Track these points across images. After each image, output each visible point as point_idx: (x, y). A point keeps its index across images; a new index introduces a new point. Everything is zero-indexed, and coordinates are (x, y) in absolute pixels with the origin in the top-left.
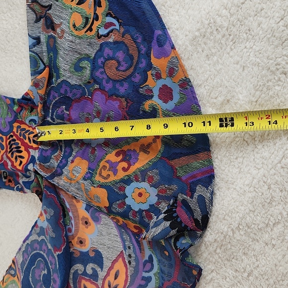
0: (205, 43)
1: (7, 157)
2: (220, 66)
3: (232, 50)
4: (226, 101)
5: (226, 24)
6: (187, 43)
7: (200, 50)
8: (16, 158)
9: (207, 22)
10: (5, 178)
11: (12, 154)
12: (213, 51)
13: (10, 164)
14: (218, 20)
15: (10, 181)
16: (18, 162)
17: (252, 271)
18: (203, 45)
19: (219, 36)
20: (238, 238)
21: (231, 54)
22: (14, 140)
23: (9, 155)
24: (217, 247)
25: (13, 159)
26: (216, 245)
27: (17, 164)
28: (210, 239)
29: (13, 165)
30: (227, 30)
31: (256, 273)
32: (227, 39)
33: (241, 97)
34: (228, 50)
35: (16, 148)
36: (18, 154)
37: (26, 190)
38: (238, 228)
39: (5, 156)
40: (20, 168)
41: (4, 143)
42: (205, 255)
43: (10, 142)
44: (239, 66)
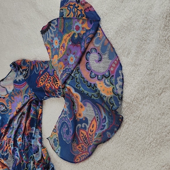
0: (120, 33)
1: (52, 84)
2: (126, 41)
3: (129, 34)
4: (128, 54)
5: (126, 26)
6: (114, 34)
7: (119, 36)
8: (56, 85)
9: (120, 25)
10: (52, 93)
11: (54, 83)
12: (123, 35)
13: (53, 87)
14: (124, 24)
15: (53, 94)
16: (57, 86)
17: (139, 116)
18: (120, 34)
19: (124, 30)
20: (134, 104)
21: (129, 36)
22: (55, 78)
23: (53, 84)
24: (127, 109)
25: (55, 85)
26: (127, 108)
27: (56, 87)
28: (125, 106)
29: (54, 87)
30: (127, 27)
31: (141, 116)
32: (127, 31)
33: (133, 51)
34: (128, 35)
35: (56, 81)
36: (56, 83)
37: (59, 96)
38: (134, 100)
39: (51, 84)
40: (57, 88)
41: (51, 79)
42: (123, 112)
43: (53, 79)
44: (131, 40)
